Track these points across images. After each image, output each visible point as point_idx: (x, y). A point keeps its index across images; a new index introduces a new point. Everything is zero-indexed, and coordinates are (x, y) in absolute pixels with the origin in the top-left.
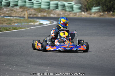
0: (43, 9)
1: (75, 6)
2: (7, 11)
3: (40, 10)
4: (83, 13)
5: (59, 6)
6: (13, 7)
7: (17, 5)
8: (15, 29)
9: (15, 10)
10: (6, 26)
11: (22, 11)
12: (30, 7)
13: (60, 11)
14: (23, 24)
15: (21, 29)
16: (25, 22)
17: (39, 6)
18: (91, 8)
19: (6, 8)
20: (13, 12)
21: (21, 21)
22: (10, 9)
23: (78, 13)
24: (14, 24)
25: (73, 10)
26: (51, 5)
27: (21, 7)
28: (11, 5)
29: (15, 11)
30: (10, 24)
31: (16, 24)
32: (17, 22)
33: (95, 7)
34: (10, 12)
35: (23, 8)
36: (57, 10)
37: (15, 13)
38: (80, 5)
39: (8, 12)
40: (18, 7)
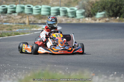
0: (43, 15)
1: (78, 12)
2: (4, 18)
3: (40, 17)
4: (87, 19)
5: (61, 12)
6: (10, 14)
7: (15, 12)
8: (17, 34)
9: (13, 17)
10: (6, 32)
11: (20, 18)
12: (30, 14)
13: (61, 17)
14: (25, 30)
15: (24, 34)
16: (27, 28)
17: (38, 12)
18: (95, 13)
19: (3, 16)
20: (11, 19)
21: (23, 27)
22: (8, 16)
23: (81, 19)
24: (15, 30)
25: (76, 16)
26: (52, 12)
27: (19, 14)
28: (8, 12)
29: (13, 19)
30: (11, 30)
31: (17, 30)
32: (18, 28)
33: (100, 12)
34: (7, 19)
35: (21, 15)
36: (58, 16)
37: (13, 20)
38: (84, 10)
39: (5, 20)
40: (16, 14)
